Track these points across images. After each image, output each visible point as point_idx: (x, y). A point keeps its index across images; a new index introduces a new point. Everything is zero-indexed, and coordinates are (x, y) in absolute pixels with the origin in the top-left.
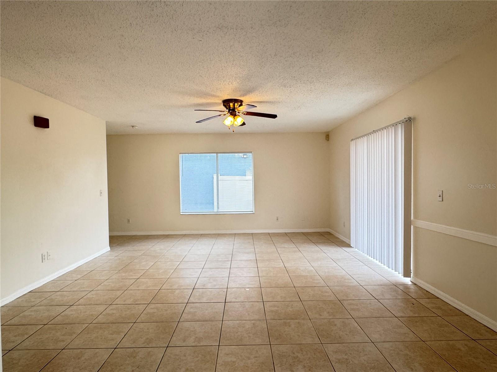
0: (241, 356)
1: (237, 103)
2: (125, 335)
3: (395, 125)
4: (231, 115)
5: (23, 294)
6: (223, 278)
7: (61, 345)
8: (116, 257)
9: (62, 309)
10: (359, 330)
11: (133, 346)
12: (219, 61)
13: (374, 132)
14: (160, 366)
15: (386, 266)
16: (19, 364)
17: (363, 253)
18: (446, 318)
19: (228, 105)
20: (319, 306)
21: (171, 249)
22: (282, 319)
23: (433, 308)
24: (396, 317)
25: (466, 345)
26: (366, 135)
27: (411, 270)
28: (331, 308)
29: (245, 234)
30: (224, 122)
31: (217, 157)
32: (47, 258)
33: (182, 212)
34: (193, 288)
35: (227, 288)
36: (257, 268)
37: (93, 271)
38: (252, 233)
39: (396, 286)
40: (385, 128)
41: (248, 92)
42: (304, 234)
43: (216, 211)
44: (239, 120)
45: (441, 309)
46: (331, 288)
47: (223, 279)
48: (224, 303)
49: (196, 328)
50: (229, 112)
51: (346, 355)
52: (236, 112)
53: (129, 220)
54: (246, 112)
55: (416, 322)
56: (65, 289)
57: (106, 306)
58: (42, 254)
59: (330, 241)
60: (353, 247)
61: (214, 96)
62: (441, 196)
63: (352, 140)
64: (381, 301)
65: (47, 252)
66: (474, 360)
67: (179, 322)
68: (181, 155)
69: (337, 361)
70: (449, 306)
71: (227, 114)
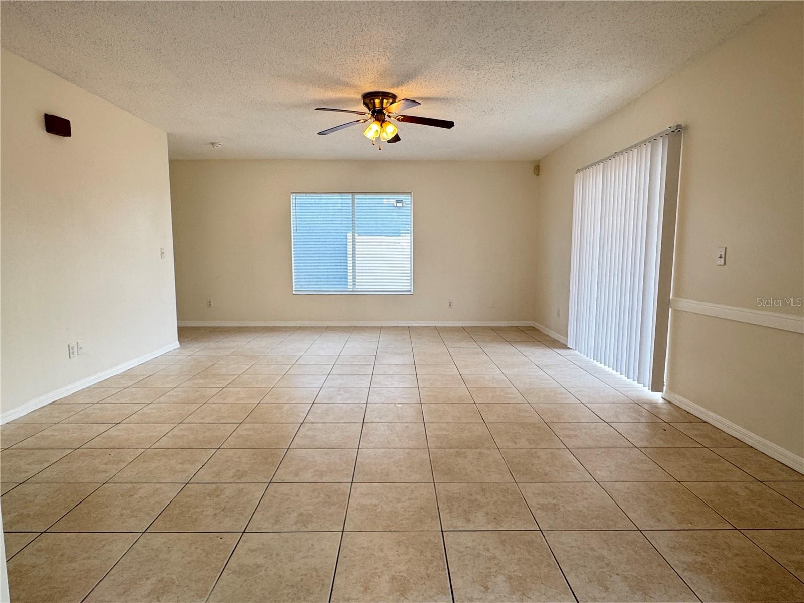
0: (387, 498)
1: (386, 99)
2: (203, 466)
3: (653, 140)
4: (376, 120)
5: (40, 407)
6: (361, 389)
7: (102, 477)
8: (190, 357)
9: (103, 428)
10: (577, 464)
11: (215, 480)
12: (357, 12)
13: (616, 154)
14: (257, 509)
15: (624, 376)
16: (36, 501)
17: (587, 356)
18: (716, 450)
19: (371, 103)
20: (514, 429)
21: (278, 347)
22: (454, 446)
23: (697, 435)
24: (636, 447)
25: (746, 488)
26: (602, 161)
27: (664, 382)
28: (533, 434)
29: (397, 327)
30: (364, 134)
31: (353, 199)
32: (78, 352)
33: (295, 291)
34: (312, 402)
35: (367, 403)
36: (415, 376)
37: (154, 376)
38: (408, 327)
39: (637, 404)
40: (635, 146)
41: (406, 78)
42: (493, 329)
43: (351, 290)
44: (390, 130)
45: (709, 437)
46: (534, 405)
47: (360, 391)
48: (362, 424)
49: (316, 458)
50: (373, 115)
51: (554, 499)
52: (385, 114)
53: (210, 302)
54: (402, 116)
55: (669, 454)
56: (109, 400)
57: (173, 426)
58: (69, 345)
59: (535, 340)
60: (571, 349)
61: (348, 86)
62: (723, 256)
63: (579, 171)
64: (613, 425)
65: (77, 343)
66: (760, 510)
67: (288, 449)
68: (294, 195)
69: (540, 506)
70: (723, 434)
71: (371, 118)
